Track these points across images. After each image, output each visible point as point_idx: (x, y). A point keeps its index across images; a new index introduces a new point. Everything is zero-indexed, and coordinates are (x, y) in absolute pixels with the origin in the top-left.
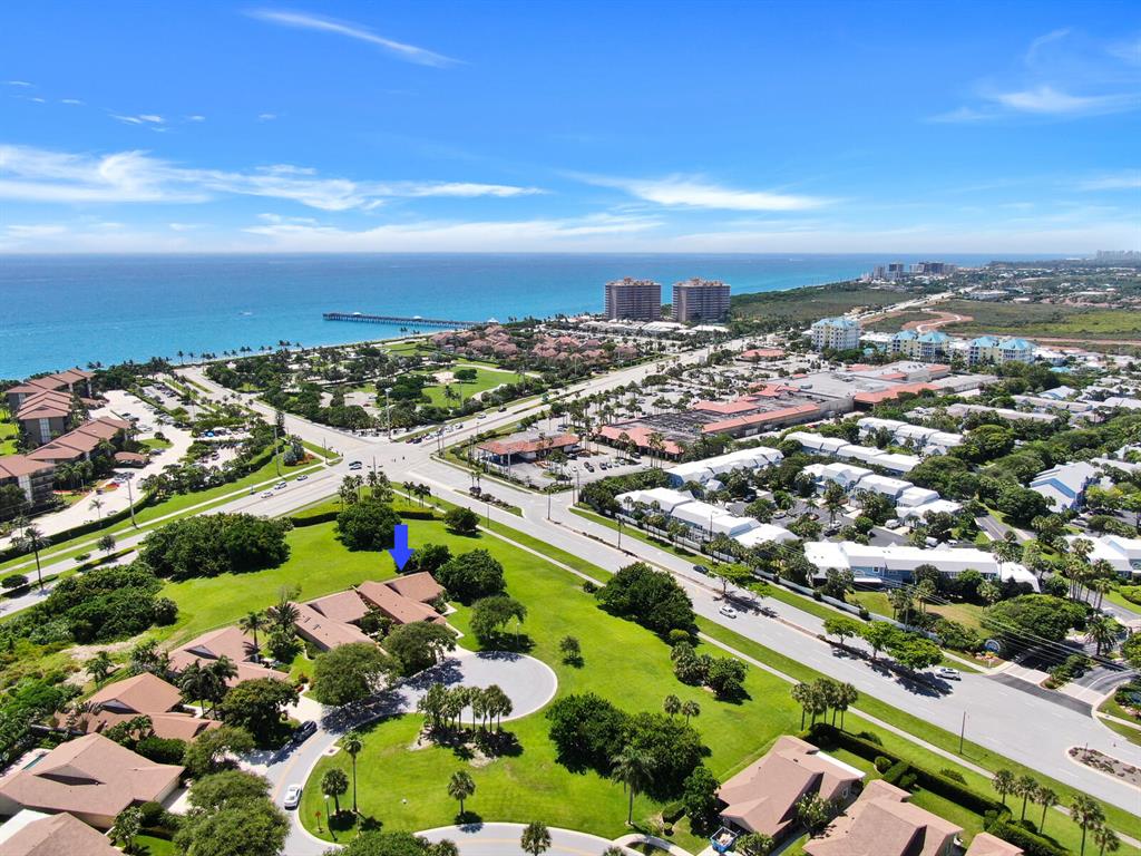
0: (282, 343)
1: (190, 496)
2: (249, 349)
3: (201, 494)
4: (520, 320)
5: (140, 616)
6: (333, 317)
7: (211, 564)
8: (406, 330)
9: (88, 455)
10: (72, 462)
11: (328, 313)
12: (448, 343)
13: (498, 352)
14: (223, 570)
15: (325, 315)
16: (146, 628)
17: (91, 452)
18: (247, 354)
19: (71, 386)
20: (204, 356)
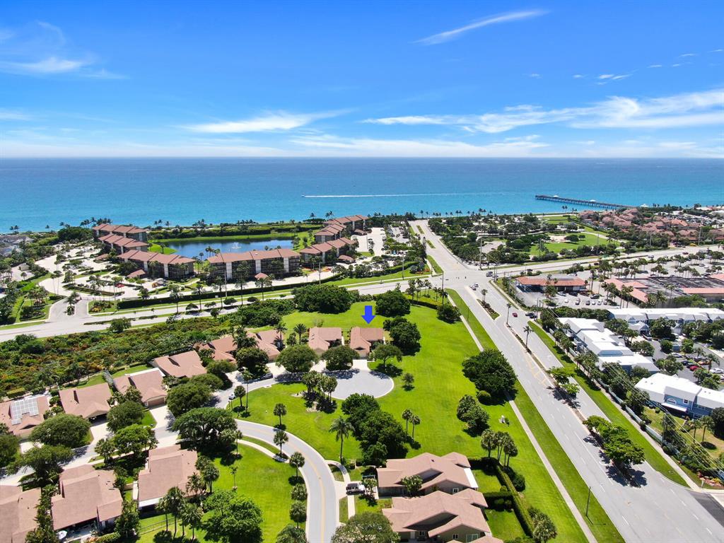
0: (480, 210)
1: (354, 279)
2: (460, 212)
3: (359, 279)
4: (662, 206)
5: (264, 320)
6: (542, 198)
7: (311, 306)
8: (566, 208)
9: (324, 254)
10: (313, 255)
11: (540, 195)
12: (589, 218)
13: (616, 226)
14: (315, 310)
15: (536, 196)
16: (265, 325)
17: (326, 252)
18: (459, 215)
19: (353, 223)
20: (434, 214)
